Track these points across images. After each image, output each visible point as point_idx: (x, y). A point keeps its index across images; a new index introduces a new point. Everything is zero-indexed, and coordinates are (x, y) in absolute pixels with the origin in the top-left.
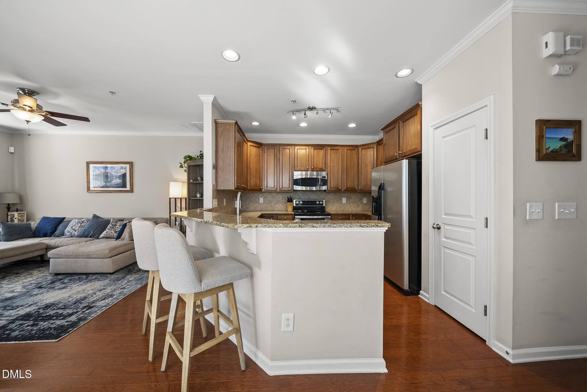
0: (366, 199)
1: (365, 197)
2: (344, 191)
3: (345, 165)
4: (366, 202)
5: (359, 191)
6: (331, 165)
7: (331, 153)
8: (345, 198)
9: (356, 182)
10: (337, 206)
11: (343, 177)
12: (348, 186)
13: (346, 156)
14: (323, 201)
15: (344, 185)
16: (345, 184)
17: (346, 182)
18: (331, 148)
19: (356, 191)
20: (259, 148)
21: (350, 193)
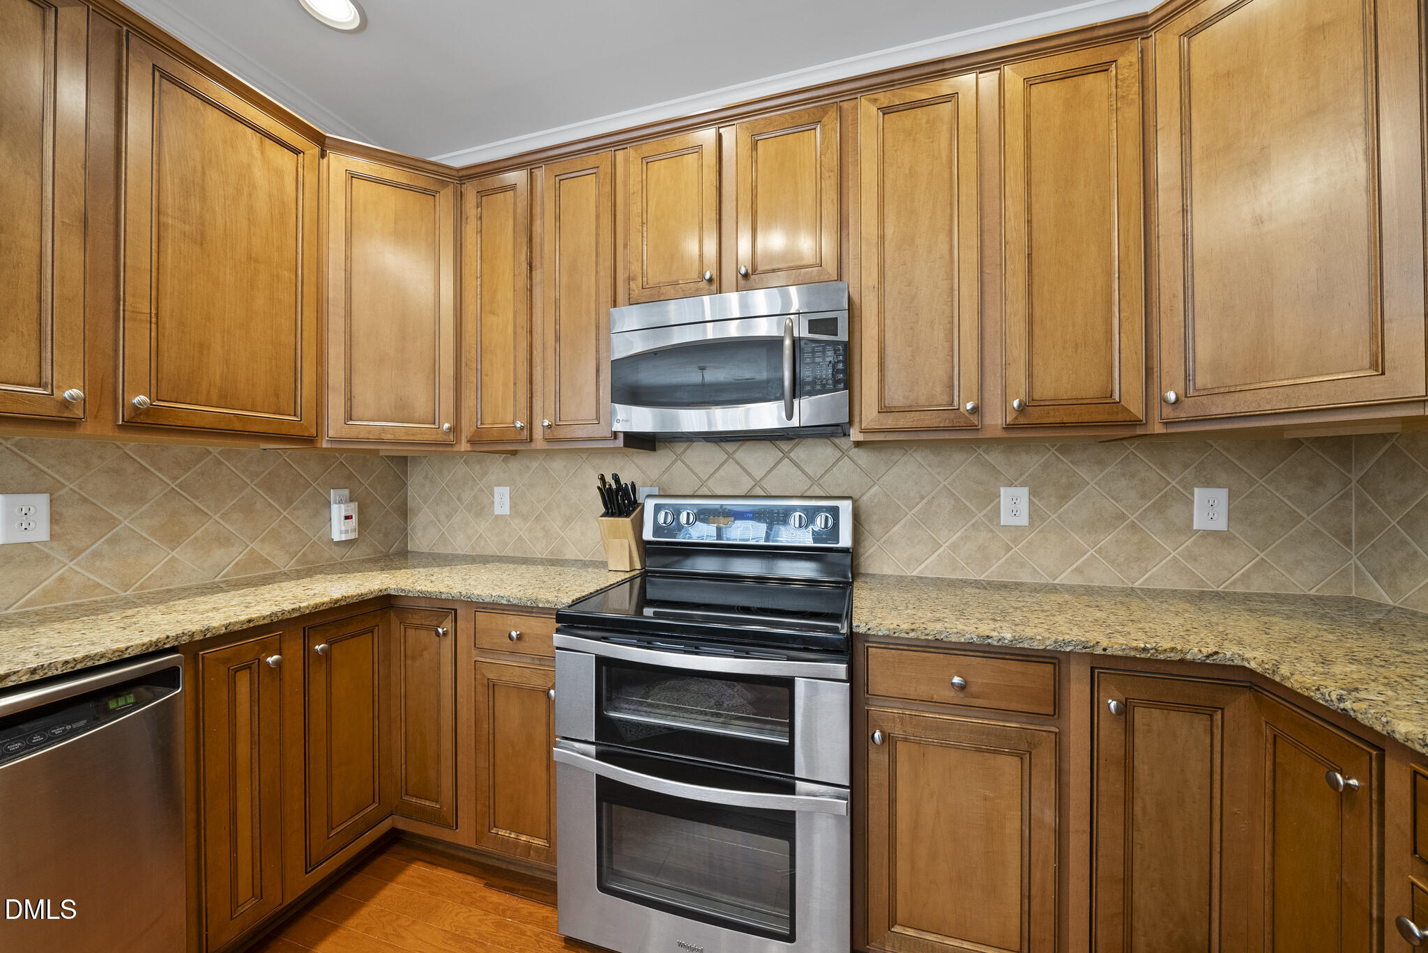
0: (1221, 495)
1: (1209, 483)
2: (1009, 428)
3: (1014, 207)
4: (1221, 524)
5: (1159, 429)
6: (890, 231)
7: (889, 137)
8: (1023, 493)
9: (1128, 345)
10: (954, 547)
11: (992, 314)
12: (1047, 388)
13: (1021, 133)
14: (835, 511)
15: (1005, 378)
16: (1018, 375)
17: (1018, 352)
18: (885, 98)
19: (1136, 423)
20: (433, 194)
21: (1065, 449)
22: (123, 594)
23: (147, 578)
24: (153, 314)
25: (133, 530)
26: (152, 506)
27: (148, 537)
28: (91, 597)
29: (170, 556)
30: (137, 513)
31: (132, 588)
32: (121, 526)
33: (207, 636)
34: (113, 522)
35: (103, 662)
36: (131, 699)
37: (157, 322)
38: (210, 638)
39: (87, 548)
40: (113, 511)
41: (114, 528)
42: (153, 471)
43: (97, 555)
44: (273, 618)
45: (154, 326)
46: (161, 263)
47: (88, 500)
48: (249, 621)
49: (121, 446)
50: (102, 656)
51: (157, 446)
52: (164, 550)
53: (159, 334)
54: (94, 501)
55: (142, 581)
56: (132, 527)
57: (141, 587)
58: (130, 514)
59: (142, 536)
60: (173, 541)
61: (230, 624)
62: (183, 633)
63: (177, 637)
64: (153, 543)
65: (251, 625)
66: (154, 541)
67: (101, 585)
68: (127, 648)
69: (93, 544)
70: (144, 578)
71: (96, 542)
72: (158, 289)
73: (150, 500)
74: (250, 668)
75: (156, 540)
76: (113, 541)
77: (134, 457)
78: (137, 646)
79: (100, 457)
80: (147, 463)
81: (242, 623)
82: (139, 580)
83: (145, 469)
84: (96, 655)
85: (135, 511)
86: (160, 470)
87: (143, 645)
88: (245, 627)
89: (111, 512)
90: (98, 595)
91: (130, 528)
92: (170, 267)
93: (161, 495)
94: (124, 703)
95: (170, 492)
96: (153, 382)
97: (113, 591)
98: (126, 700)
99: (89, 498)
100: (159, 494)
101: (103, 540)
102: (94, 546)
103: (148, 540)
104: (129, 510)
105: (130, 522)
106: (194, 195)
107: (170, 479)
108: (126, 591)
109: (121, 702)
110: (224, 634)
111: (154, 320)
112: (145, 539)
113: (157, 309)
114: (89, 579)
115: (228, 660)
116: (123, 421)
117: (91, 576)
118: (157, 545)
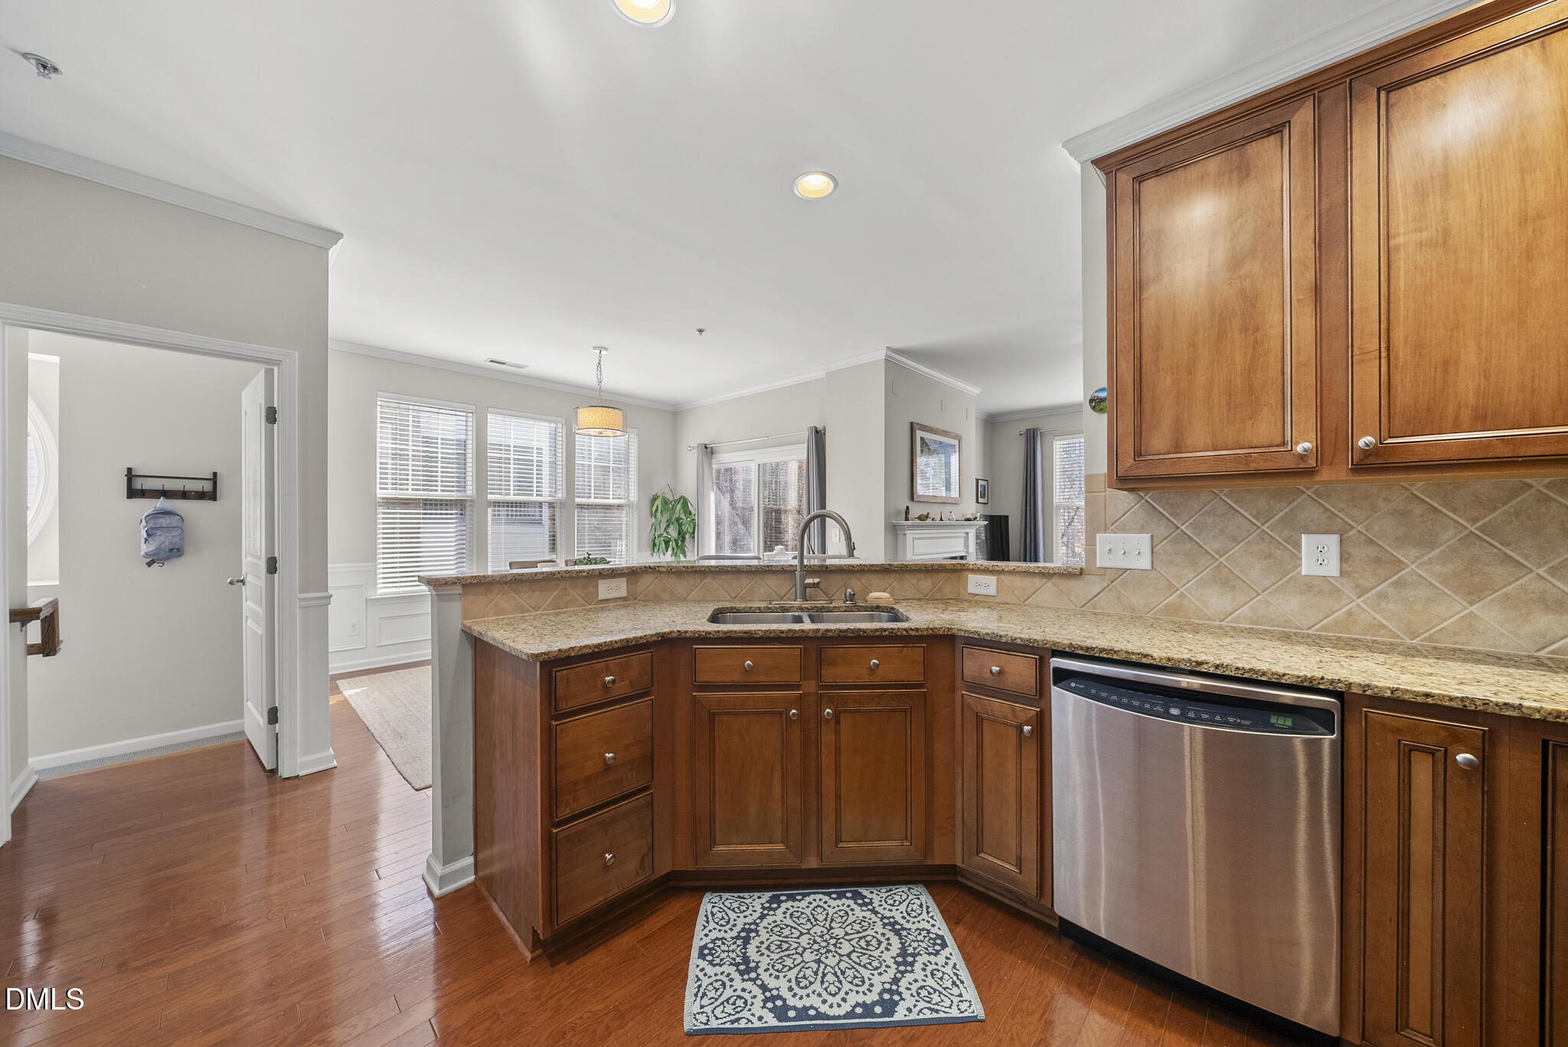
22: (1409, 641)
23: (1438, 631)
24: (1382, 349)
25: (1420, 576)
26: (1444, 551)
27: (1437, 584)
28: (1376, 636)
29: (1468, 611)
30: (1427, 558)
31: (1419, 638)
32: (1406, 570)
33: (1367, 693)
34: (1399, 565)
35: (1264, 678)
36: (1289, 722)
37: (1388, 355)
38: (1369, 696)
39: (1373, 588)
40: (1399, 554)
41: (1400, 571)
42: (1447, 512)
43: (1382, 596)
44: (1467, 704)
45: (1383, 361)
46: (1392, 290)
47: (1375, 542)
48: (1427, 695)
49: (1408, 487)
50: (1264, 674)
51: (1450, 484)
52: (1458, 602)
53: (1391, 366)
54: (1381, 543)
55: (1431, 632)
56: (1419, 571)
57: (1430, 639)
58: (1418, 558)
59: (1431, 583)
60: (1472, 594)
61: (1397, 689)
62: (1339, 680)
63: (1332, 682)
64: (1444, 593)
65: (1430, 701)
66: (1446, 591)
67: (1386, 627)
68: (1284, 675)
69: (1378, 585)
70: (1434, 630)
71: (1382, 583)
72: (1389, 320)
73: (1441, 545)
74: (1433, 754)
75: (1448, 590)
76: (1397, 585)
77: (1423, 497)
78: (1292, 675)
79: (1386, 499)
80: (1437, 503)
81: (1417, 694)
82: (1427, 631)
83: (1435, 510)
84: (1259, 670)
85: (1423, 555)
86: (1454, 510)
87: (1299, 677)
88: (1419, 700)
89: (1397, 555)
90: (1382, 636)
91: (1418, 573)
92: (1403, 289)
93: (1456, 539)
94: (1282, 723)
95: (1468, 535)
96: (1384, 419)
97: (1399, 636)
98: (1285, 722)
99: (1375, 540)
100: (1452, 538)
101: (1388, 582)
102: (1381, 587)
103: (1439, 589)
104: (1417, 554)
105: (1417, 567)
106: (1433, 192)
107: (1468, 521)
108: (1412, 639)
109: (1281, 721)
110: (1388, 698)
111: (1383, 354)
112: (1434, 586)
113: (1388, 342)
114: (1375, 619)
115: (1398, 731)
116: (1352, 465)
117: (1378, 617)
118: (1450, 596)
